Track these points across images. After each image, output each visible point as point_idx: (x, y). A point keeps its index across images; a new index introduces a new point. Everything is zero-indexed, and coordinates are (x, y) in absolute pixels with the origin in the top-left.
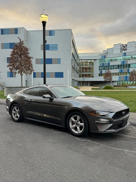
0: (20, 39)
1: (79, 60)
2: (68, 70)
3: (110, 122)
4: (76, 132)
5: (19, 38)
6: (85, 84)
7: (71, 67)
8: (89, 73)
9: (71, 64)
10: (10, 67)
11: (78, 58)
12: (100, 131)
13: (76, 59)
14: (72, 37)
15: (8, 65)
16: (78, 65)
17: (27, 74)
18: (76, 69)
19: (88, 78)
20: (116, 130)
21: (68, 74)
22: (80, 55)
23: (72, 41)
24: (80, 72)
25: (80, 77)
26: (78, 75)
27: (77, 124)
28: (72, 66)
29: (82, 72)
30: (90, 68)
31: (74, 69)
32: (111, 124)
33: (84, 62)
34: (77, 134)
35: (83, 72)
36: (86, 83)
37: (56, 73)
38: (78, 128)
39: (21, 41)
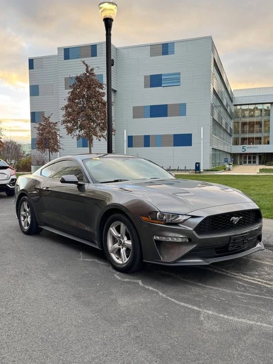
0: (86, 65)
1: (235, 105)
2: (202, 128)
3: (191, 241)
4: (119, 262)
5: (84, 64)
6: (247, 160)
7: (209, 122)
8: (258, 135)
9: (209, 113)
10: (69, 124)
11: (232, 101)
12: (163, 261)
13: (225, 103)
14: (214, 54)
15: (64, 121)
16: (230, 117)
17: (102, 138)
18: (224, 126)
19: (255, 146)
20: (206, 262)
21: (202, 138)
22: (235, 95)
23: (213, 61)
24: (237, 132)
25: (236, 143)
26: (231, 140)
27: (121, 243)
28: (213, 119)
29: (240, 132)
30: (259, 123)
31: (220, 126)
32: (194, 243)
33: (246, 110)
34: (119, 266)
35: (243, 132)
36: (250, 158)
37: (175, 135)
38: (123, 251)
39: (89, 69)
